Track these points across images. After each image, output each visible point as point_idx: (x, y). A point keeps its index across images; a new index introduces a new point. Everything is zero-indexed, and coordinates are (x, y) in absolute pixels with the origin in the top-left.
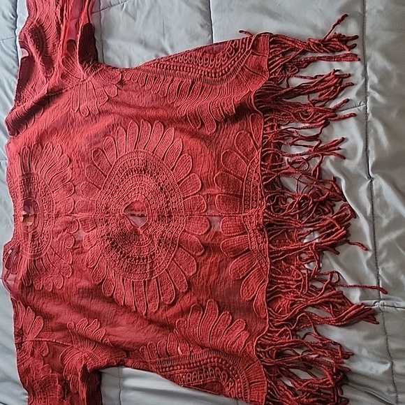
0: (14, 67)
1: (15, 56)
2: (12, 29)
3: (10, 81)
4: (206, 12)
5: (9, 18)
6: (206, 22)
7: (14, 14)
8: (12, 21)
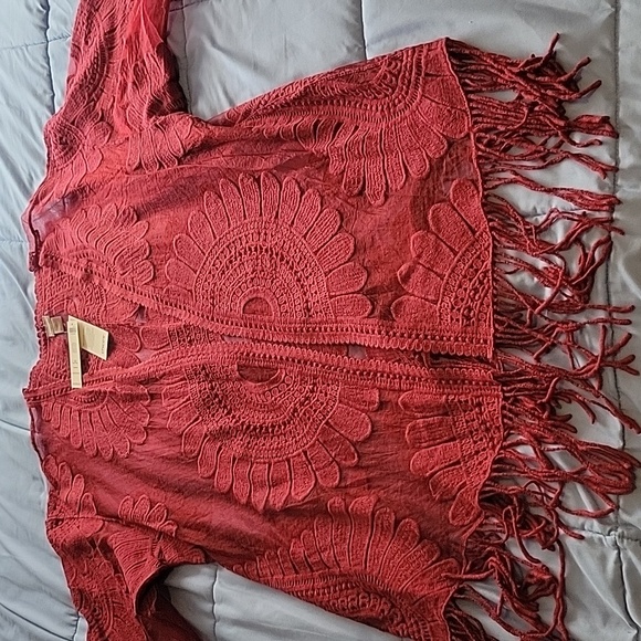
0: (45, 92)
1: (45, 73)
2: (41, 28)
3: (39, 115)
4: (355, 26)
5: (35, 10)
6: (355, 42)
7: (44, 4)
8: (41, 16)
